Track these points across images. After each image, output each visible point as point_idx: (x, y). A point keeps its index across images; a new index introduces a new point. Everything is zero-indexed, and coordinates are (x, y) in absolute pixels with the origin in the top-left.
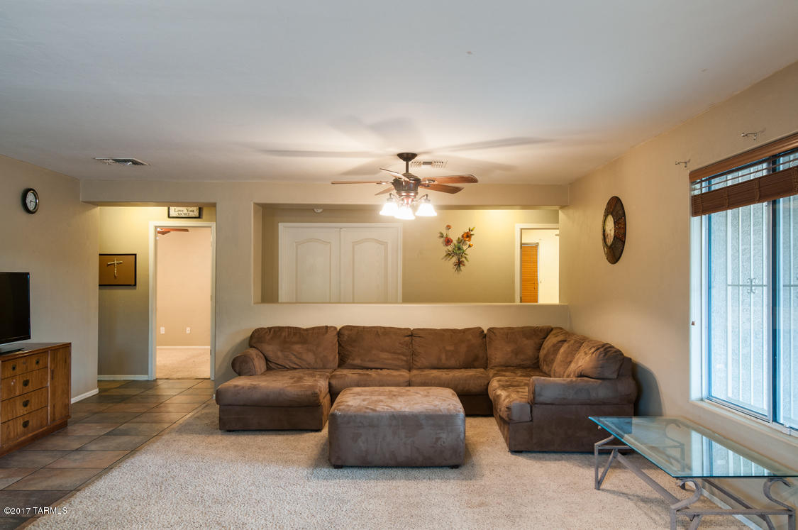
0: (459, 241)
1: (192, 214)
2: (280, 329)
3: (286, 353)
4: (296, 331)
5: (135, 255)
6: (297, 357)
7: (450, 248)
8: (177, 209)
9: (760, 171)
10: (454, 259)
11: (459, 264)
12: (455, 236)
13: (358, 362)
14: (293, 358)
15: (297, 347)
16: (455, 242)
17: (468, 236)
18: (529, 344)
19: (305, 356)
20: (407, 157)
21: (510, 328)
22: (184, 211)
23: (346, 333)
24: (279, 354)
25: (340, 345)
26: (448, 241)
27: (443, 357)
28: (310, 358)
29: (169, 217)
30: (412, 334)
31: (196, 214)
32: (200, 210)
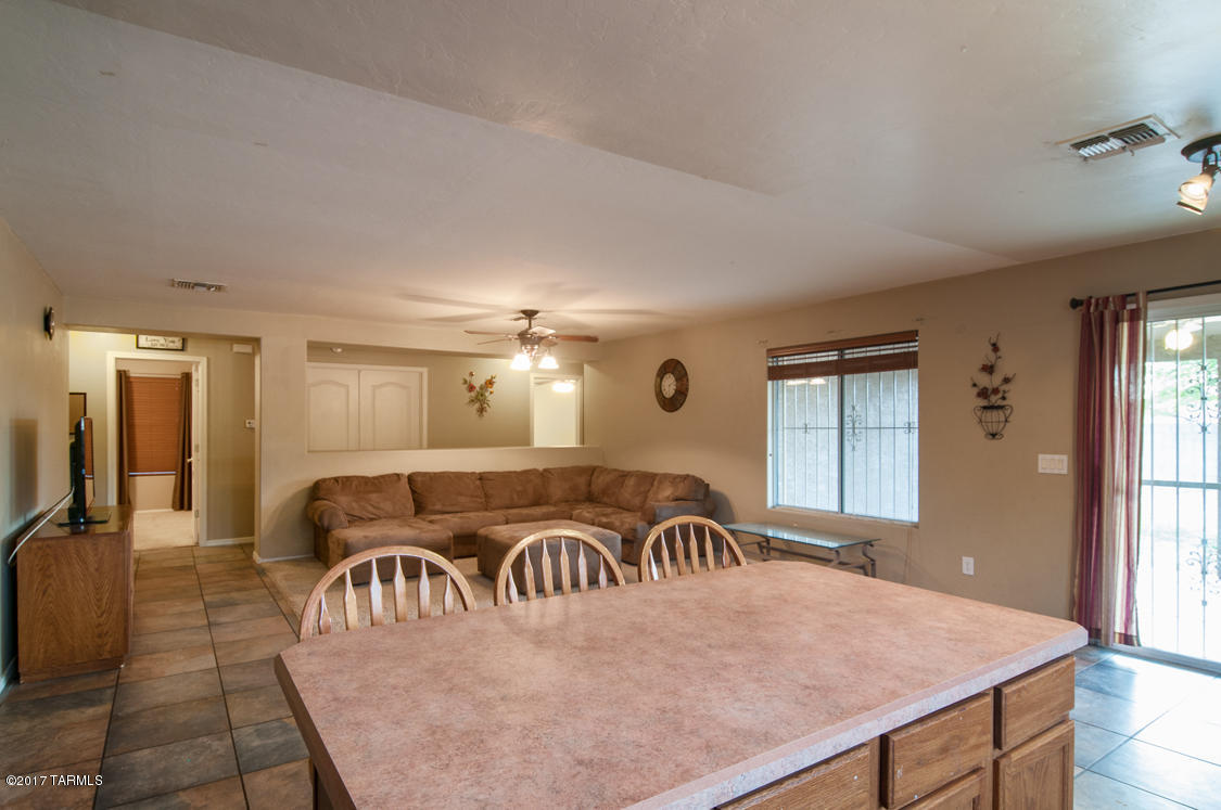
0: (481, 388)
1: (171, 346)
2: (348, 479)
3: (362, 504)
4: (365, 480)
5: (85, 394)
6: (374, 507)
7: (473, 394)
8: (150, 338)
9: (832, 356)
10: (477, 405)
11: (481, 410)
12: (478, 382)
13: (438, 507)
14: (370, 508)
15: (374, 496)
16: (478, 389)
17: (490, 383)
18: (582, 481)
19: (382, 505)
21: (562, 468)
22: (161, 341)
23: (419, 479)
24: (354, 504)
25: (413, 492)
26: (471, 388)
27: (515, 496)
28: (388, 506)
29: (138, 347)
30: (482, 477)
31: (178, 345)
32: (184, 341)
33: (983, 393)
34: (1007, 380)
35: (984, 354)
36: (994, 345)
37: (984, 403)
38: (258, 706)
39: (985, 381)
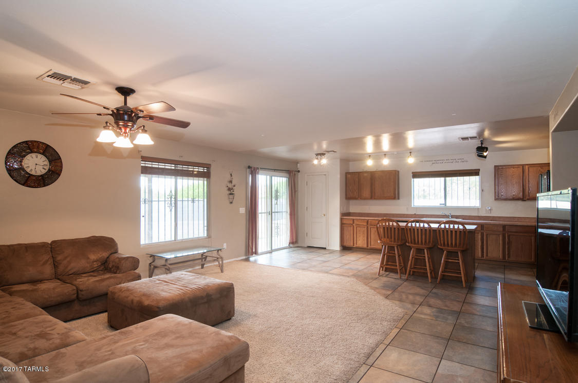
20: (125, 92)
33: (229, 189)
34: (234, 186)
35: (228, 178)
36: (231, 174)
37: (230, 192)
38: (439, 328)
39: (230, 186)
